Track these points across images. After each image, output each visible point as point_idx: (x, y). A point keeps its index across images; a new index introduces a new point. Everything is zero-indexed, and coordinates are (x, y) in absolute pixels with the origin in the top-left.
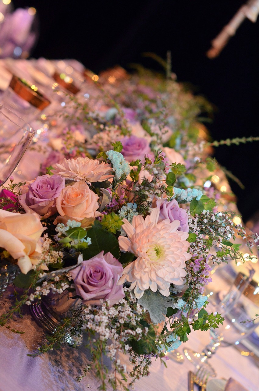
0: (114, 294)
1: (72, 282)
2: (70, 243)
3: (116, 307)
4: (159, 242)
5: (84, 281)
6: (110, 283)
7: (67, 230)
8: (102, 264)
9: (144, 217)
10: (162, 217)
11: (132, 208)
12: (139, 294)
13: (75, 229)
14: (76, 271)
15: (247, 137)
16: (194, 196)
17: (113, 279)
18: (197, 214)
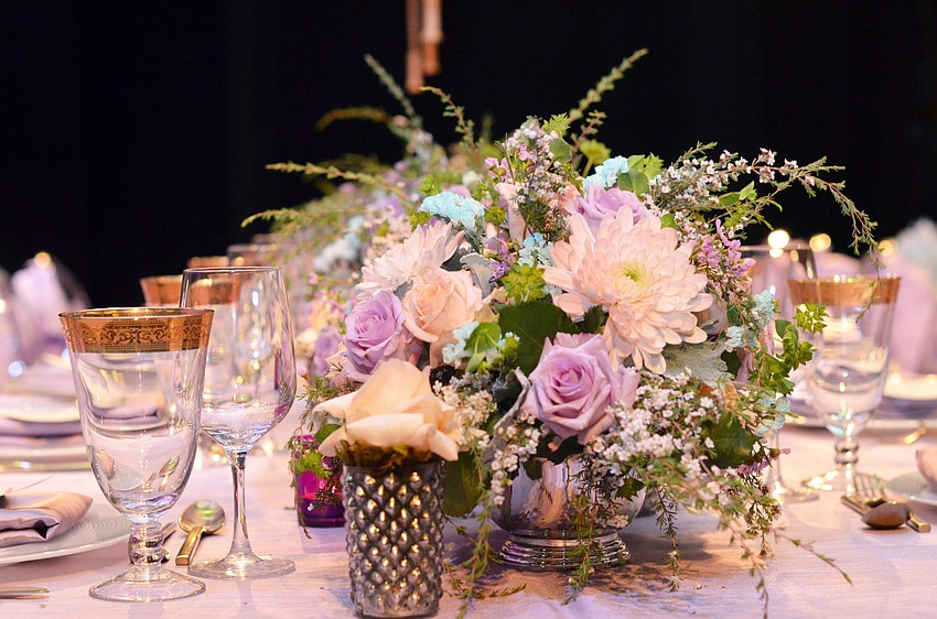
0: (619, 385)
1: (538, 424)
2: (485, 359)
3: (640, 405)
4: (622, 260)
5: (554, 403)
6: (599, 374)
7: (464, 345)
8: (562, 355)
9: (567, 241)
10: (595, 221)
11: (536, 244)
12: (659, 366)
13: (474, 334)
14: (531, 400)
15: (618, 65)
16: (616, 171)
17: (599, 364)
18: (644, 194)
